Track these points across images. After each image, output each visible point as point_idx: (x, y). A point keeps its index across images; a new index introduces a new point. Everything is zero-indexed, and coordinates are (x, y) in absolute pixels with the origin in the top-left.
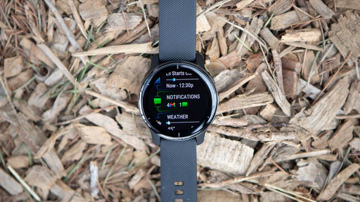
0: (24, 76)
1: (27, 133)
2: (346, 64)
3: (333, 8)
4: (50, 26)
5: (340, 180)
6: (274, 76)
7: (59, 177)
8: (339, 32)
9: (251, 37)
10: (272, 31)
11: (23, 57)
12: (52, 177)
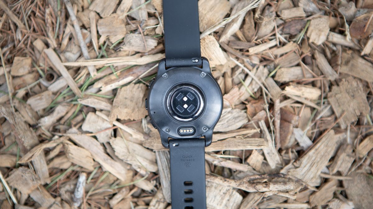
0: (29, 78)
1: (21, 132)
2: (339, 127)
3: (336, 71)
4: (67, 35)
6: (271, 124)
7: (43, 183)
8: (338, 95)
9: (257, 83)
10: (276, 82)
11: (33, 60)
12: (37, 181)
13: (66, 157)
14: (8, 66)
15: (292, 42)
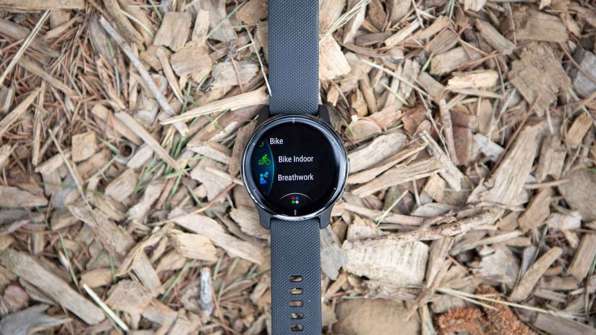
0: (99, 159)
1: (108, 235)
2: (535, 115)
3: (512, 41)
4: (133, 88)
5: (538, 271)
6: (441, 136)
7: (155, 295)
8: (522, 72)
9: (406, 85)
10: (433, 76)
11: (97, 133)
12: (147, 295)
13: (177, 253)
14: (65, 150)
15: (441, 17)
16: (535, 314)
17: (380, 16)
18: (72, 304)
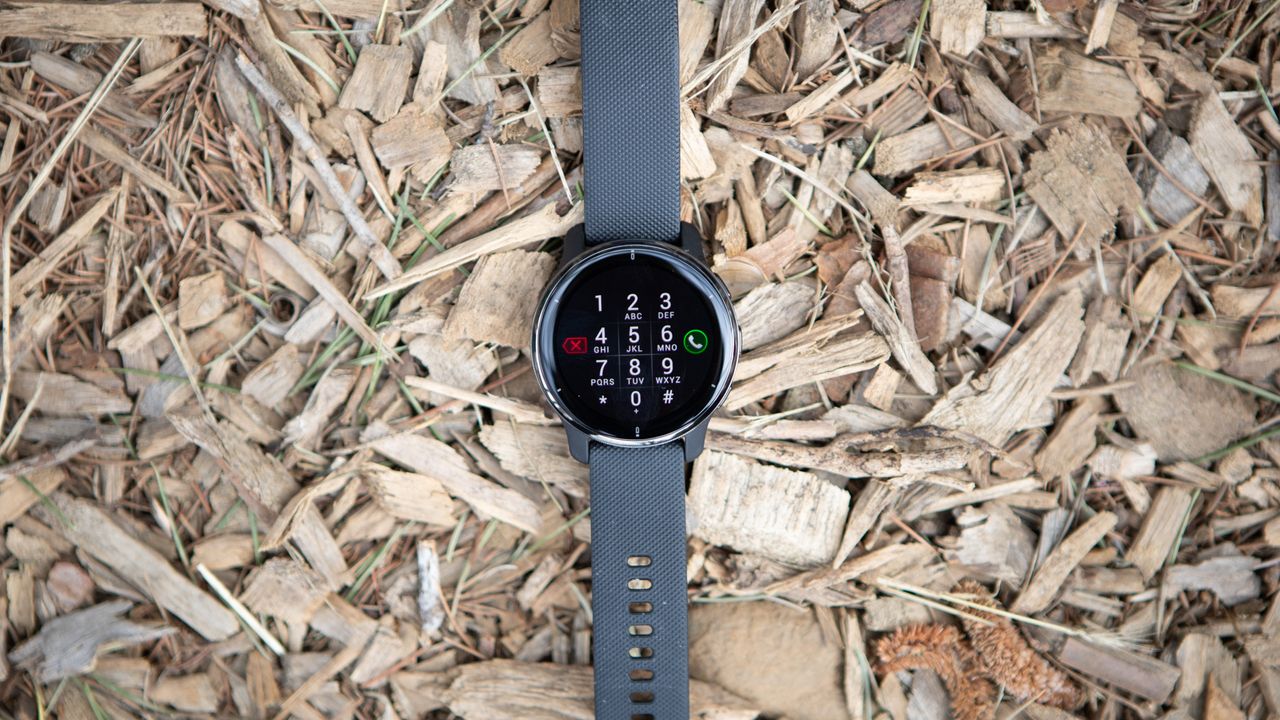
0: (230, 325)
1: (247, 472)
2: (1072, 256)
3: (1032, 113)
4: (298, 189)
5: (1068, 557)
6: (888, 295)
7: (336, 588)
8: (1050, 175)
9: (825, 195)
10: (877, 177)
11: (227, 276)
12: (318, 588)
13: (379, 507)
14: (167, 308)
15: (896, 64)
16: (1061, 639)
17: (778, 61)
18: (177, 602)
